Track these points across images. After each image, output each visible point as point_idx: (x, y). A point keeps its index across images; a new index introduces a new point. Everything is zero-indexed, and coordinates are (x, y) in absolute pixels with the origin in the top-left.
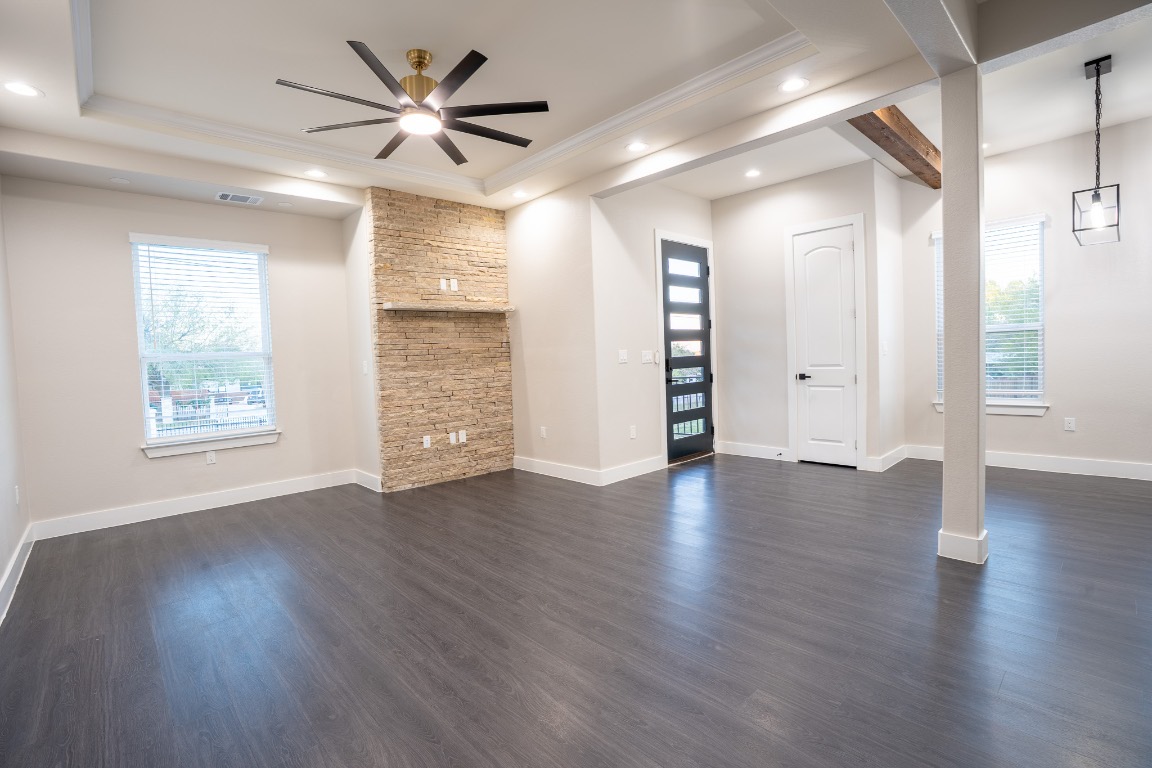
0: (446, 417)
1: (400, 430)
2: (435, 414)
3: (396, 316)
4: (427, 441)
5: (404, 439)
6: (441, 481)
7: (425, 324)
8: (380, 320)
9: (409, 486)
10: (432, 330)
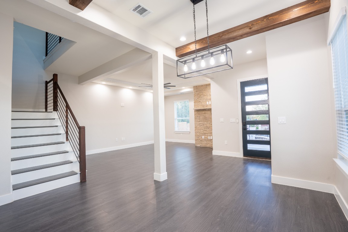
0: (207, 133)
1: (198, 134)
2: (205, 132)
3: (197, 111)
4: (203, 137)
5: (199, 136)
6: (206, 146)
7: (203, 112)
8: (195, 112)
9: (199, 146)
10: (205, 113)
